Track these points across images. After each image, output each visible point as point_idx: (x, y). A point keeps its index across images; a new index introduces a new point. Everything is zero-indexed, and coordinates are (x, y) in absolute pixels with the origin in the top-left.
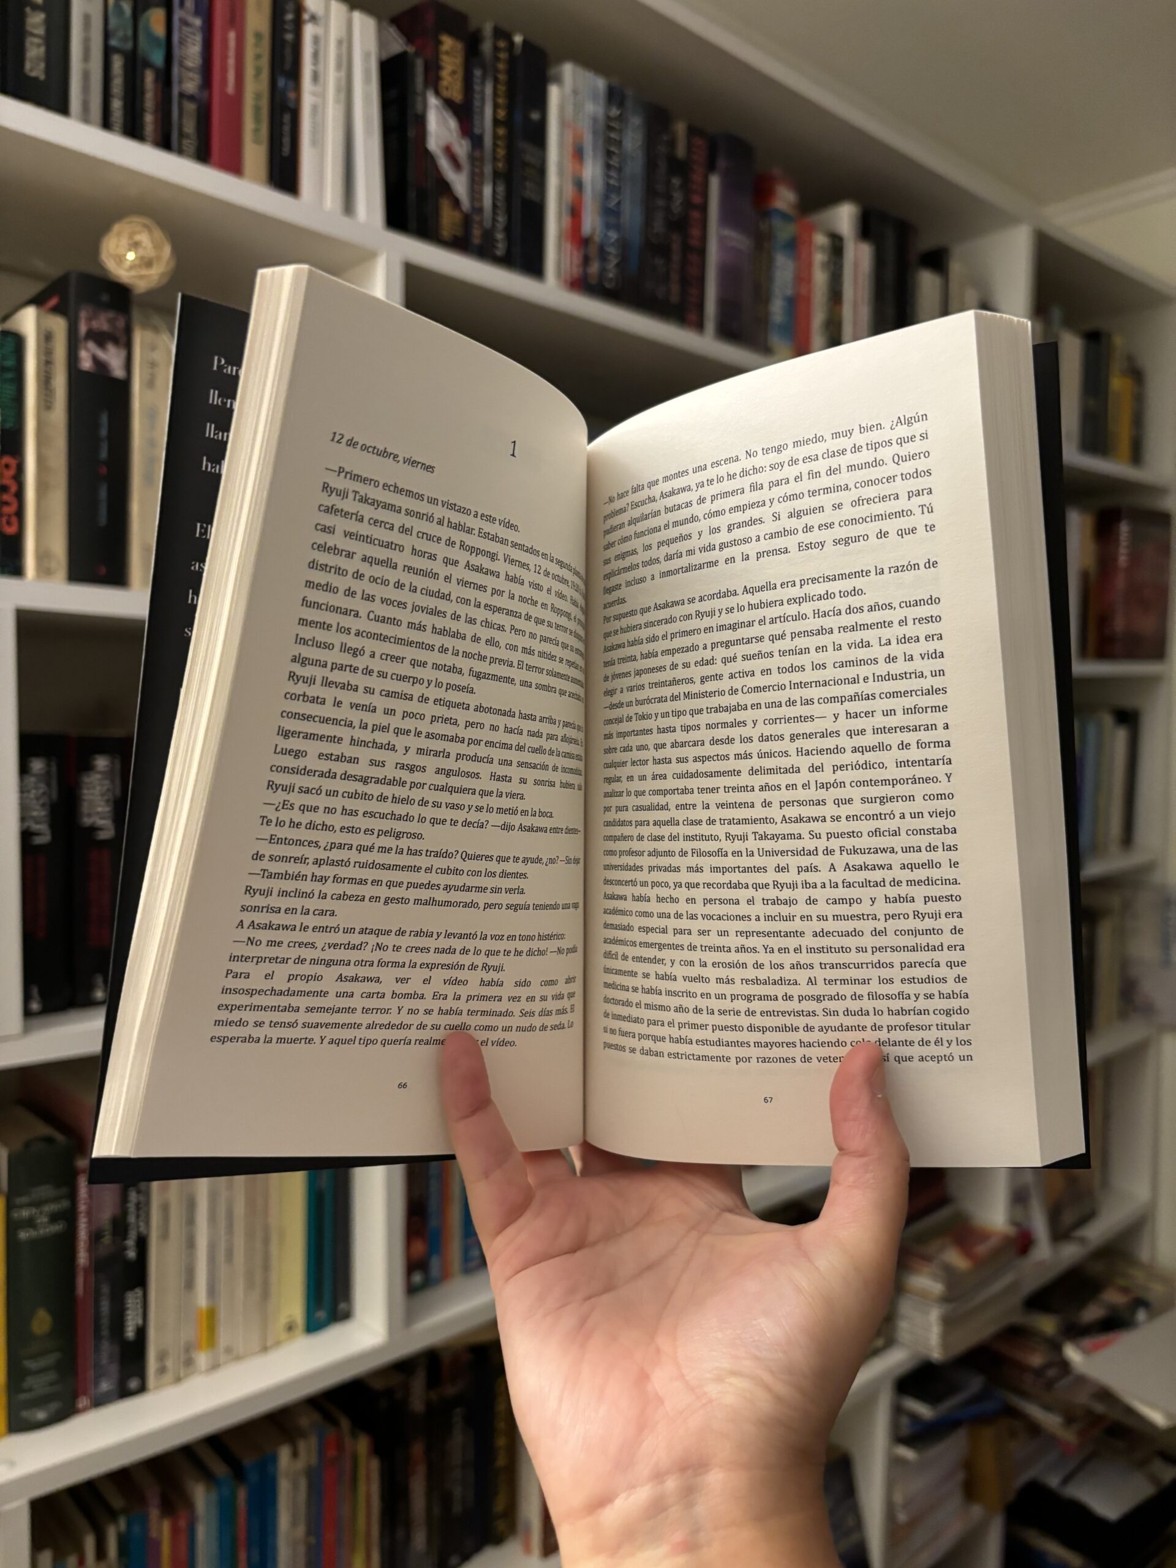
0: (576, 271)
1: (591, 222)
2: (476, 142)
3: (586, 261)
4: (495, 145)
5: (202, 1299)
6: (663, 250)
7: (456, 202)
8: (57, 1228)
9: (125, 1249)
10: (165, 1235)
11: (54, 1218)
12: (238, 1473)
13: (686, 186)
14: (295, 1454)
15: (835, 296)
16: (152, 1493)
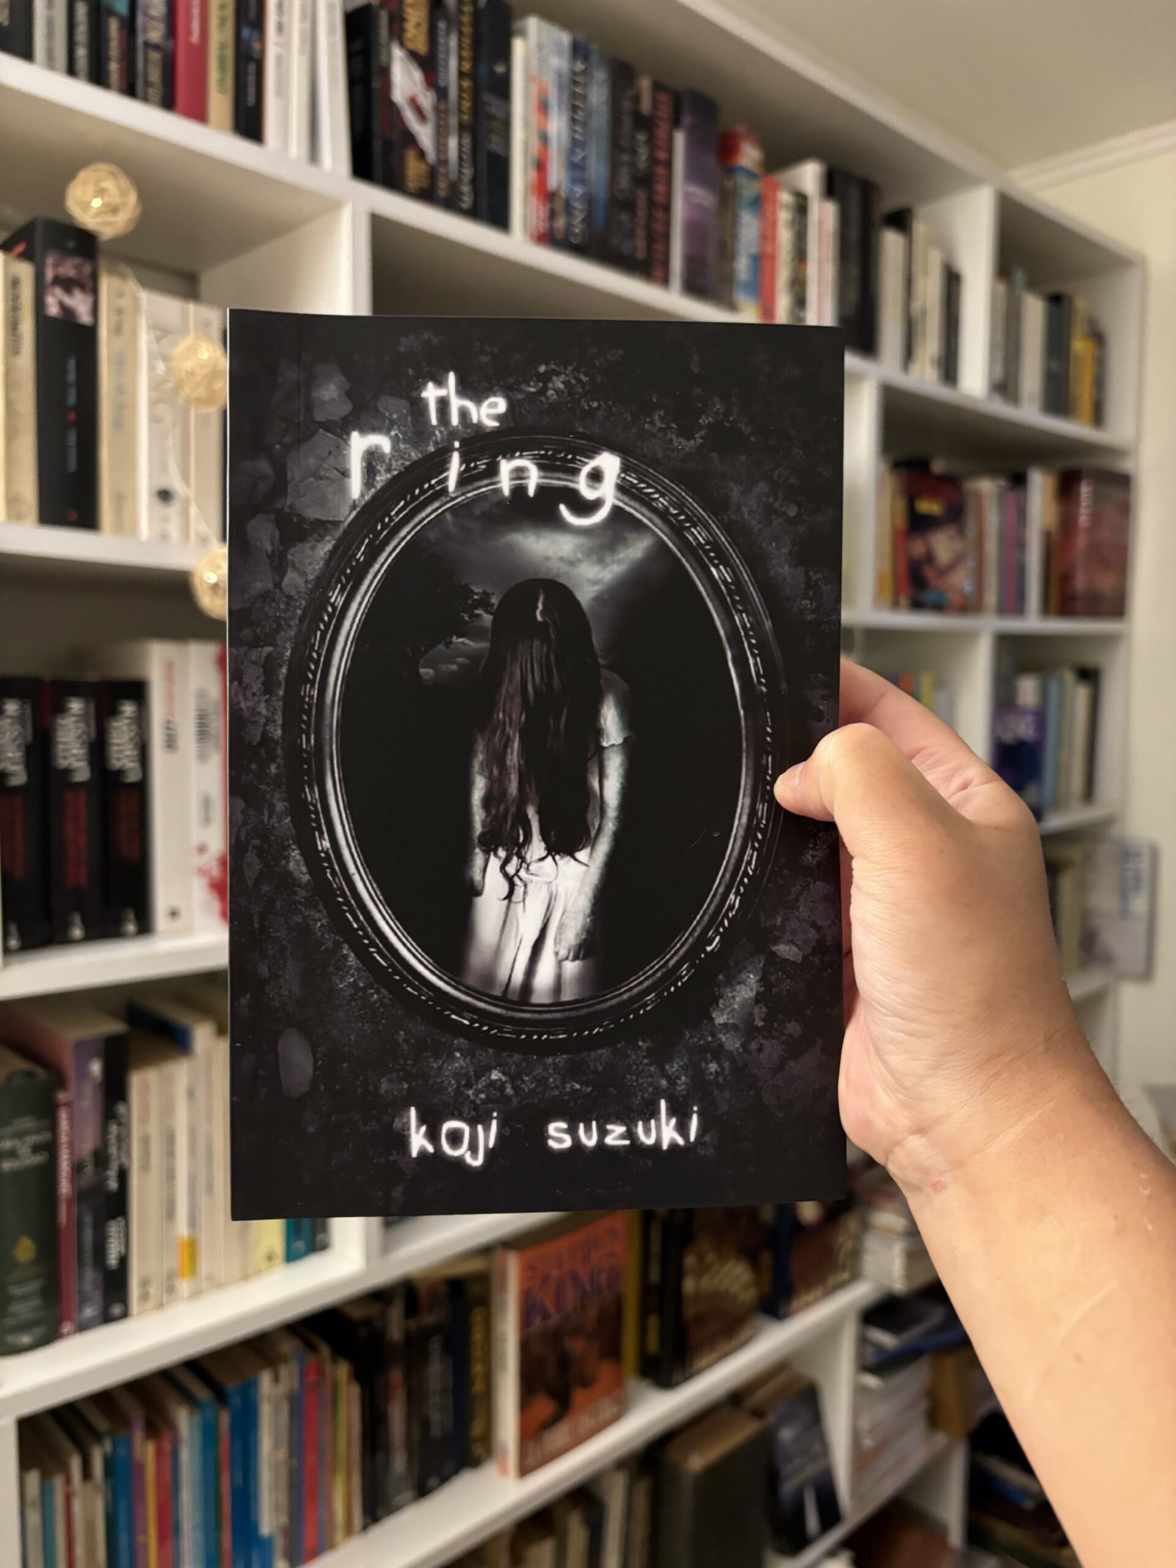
0: (543, 226)
1: (557, 176)
2: (442, 94)
3: (552, 215)
4: (460, 98)
5: (182, 1228)
6: (629, 206)
7: (422, 154)
8: (38, 1159)
9: (106, 1179)
10: (145, 1167)
11: (36, 1149)
12: (221, 1396)
13: (651, 142)
14: (276, 1379)
15: (800, 254)
16: (137, 1416)
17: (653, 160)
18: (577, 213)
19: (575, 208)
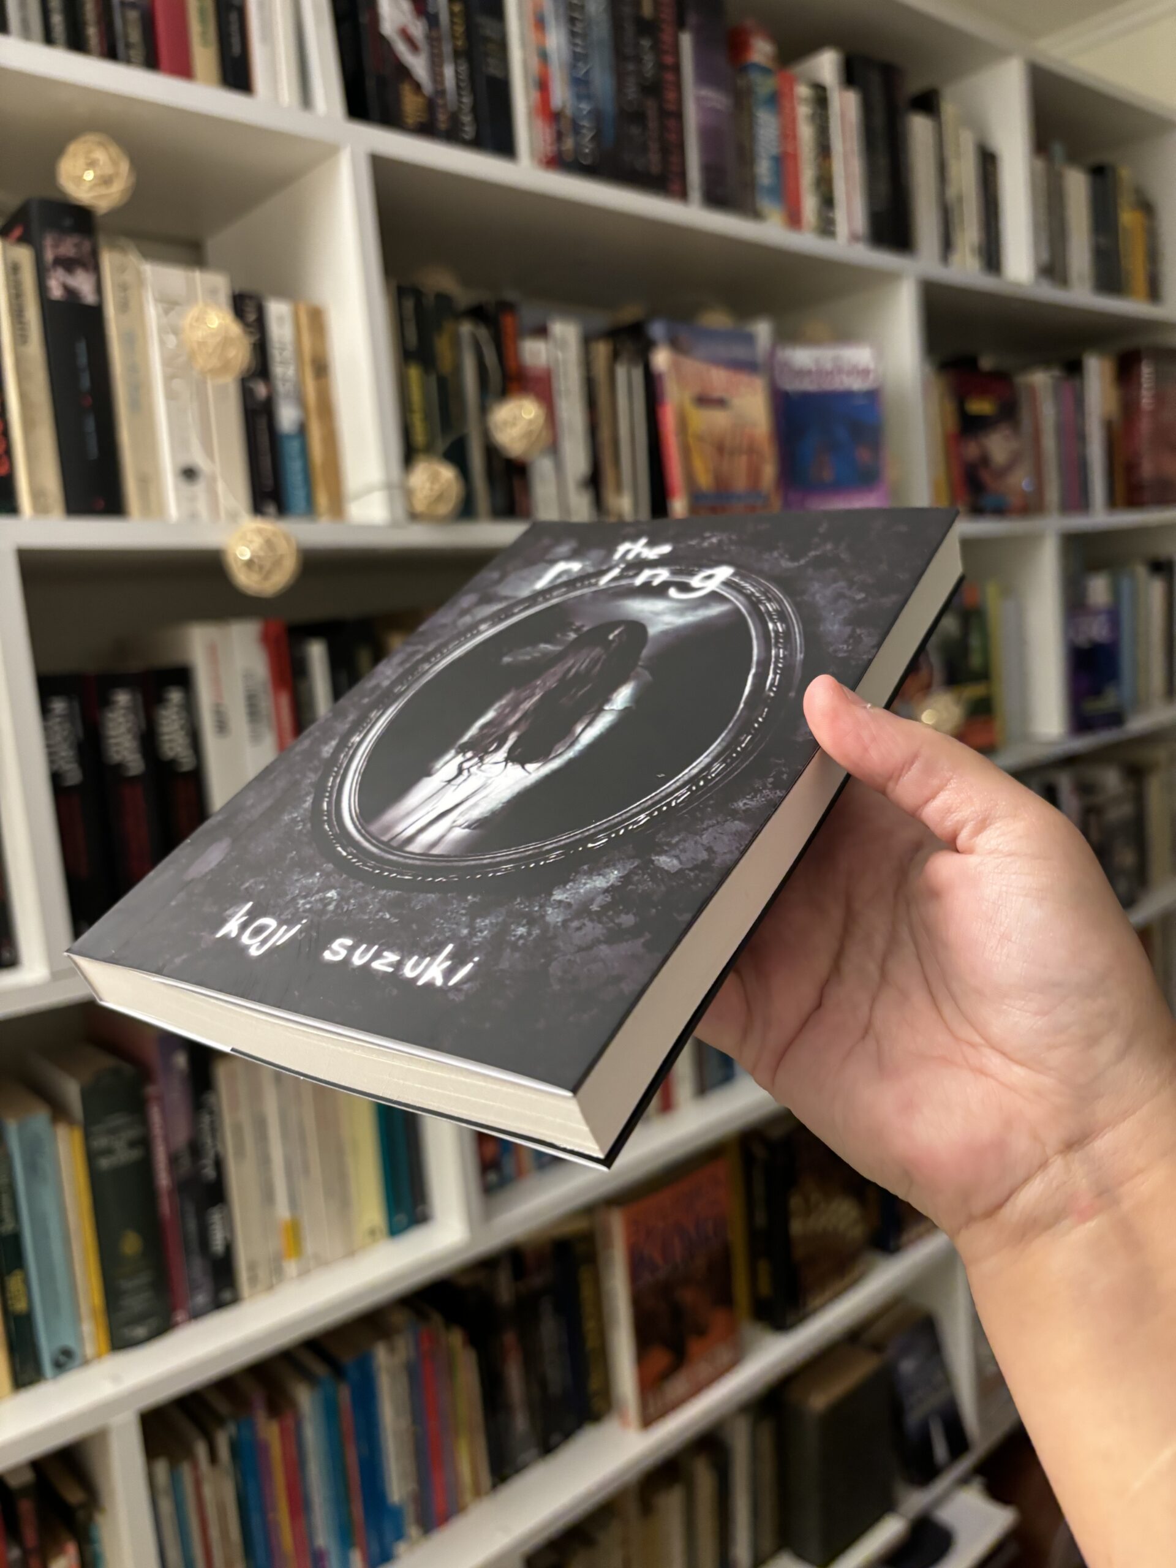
0: (550, 149)
1: (560, 94)
2: (432, 21)
3: (559, 136)
4: (452, 23)
6: (639, 117)
7: (417, 87)
8: (135, 1154)
9: (203, 1168)
10: (240, 1152)
11: (132, 1144)
12: (338, 1371)
13: (656, 48)
14: (392, 1350)
15: (824, 150)
16: (257, 1397)
17: (660, 66)
18: (584, 131)
19: (584, 127)
